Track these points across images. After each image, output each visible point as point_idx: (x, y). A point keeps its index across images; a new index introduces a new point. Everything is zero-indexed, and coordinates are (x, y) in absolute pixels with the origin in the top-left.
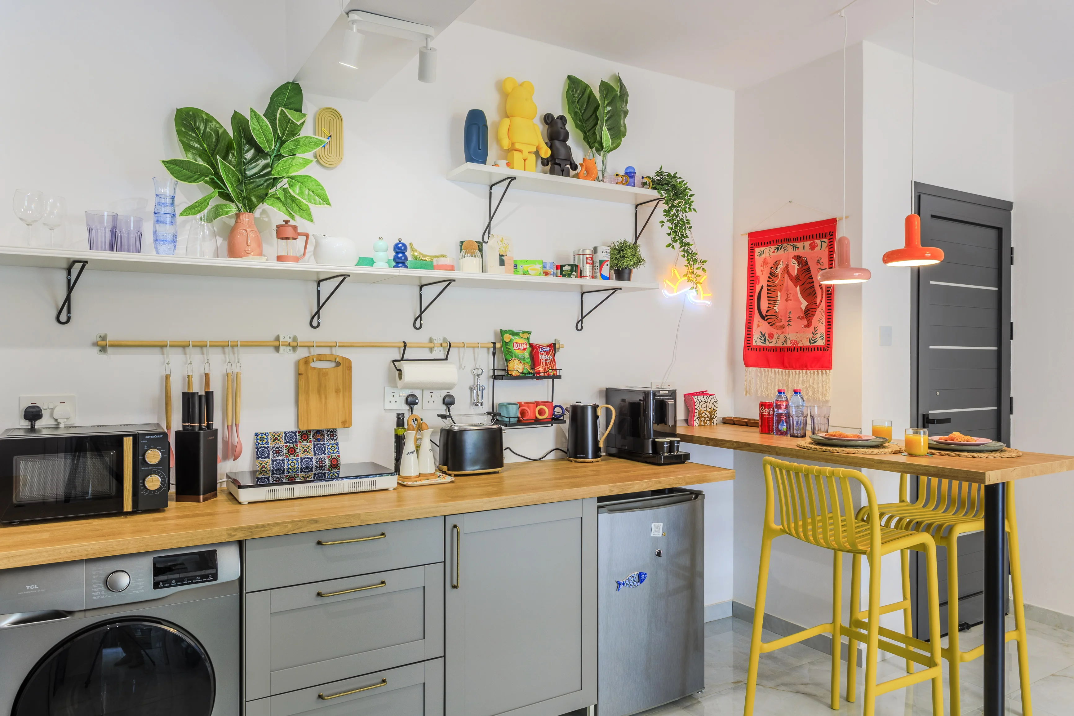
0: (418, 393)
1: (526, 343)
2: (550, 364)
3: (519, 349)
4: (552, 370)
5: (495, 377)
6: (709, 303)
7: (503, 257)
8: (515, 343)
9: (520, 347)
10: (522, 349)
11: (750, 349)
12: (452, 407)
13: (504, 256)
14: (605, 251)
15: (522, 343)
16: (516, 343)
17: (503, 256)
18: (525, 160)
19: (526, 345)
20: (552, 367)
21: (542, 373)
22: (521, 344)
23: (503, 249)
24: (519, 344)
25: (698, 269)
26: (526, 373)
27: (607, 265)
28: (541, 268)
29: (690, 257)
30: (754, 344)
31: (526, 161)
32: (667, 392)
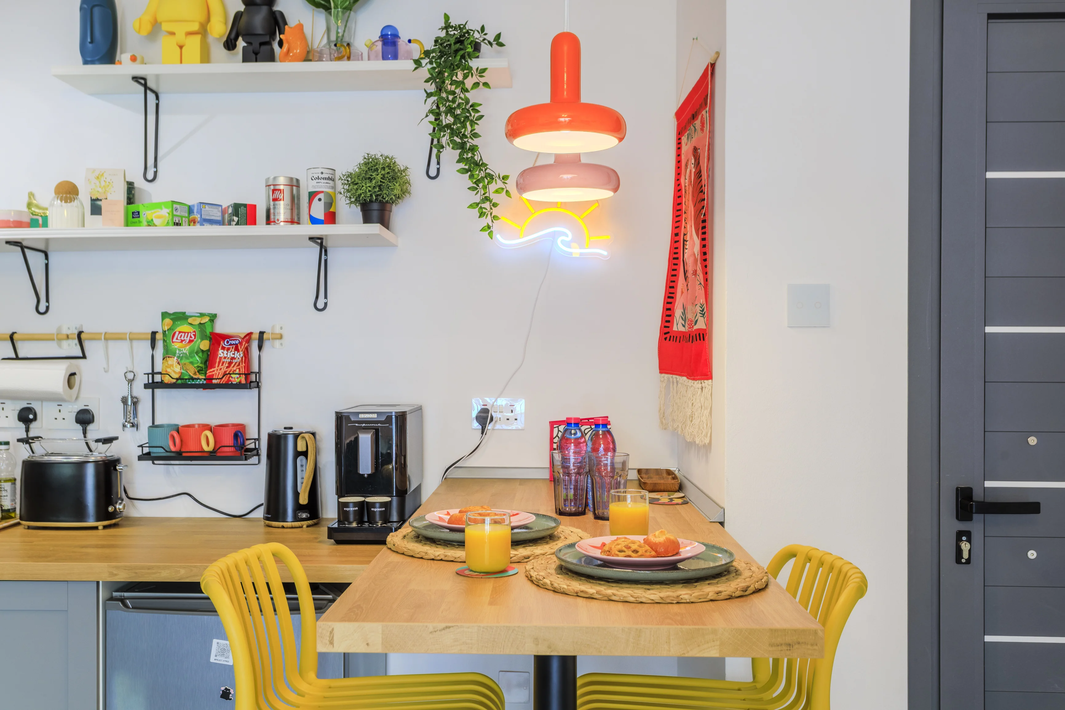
0: (35, 406)
1: (195, 332)
2: (239, 365)
3: (182, 341)
4: (240, 374)
5: (152, 386)
6: (605, 253)
7: (99, 203)
8: (177, 333)
9: (185, 338)
10: (188, 341)
11: (668, 339)
12: (90, 427)
13: (101, 200)
14: (316, 176)
15: (188, 333)
16: (180, 332)
17: (98, 200)
18: (181, 47)
19: (195, 335)
20: (240, 371)
21: (216, 379)
22: (186, 334)
23: (100, 190)
24: (183, 334)
25: (497, 191)
26: (186, 379)
27: (320, 200)
28: (169, 214)
29: (477, 172)
30: (675, 328)
31: (184, 49)
32: (375, 416)
